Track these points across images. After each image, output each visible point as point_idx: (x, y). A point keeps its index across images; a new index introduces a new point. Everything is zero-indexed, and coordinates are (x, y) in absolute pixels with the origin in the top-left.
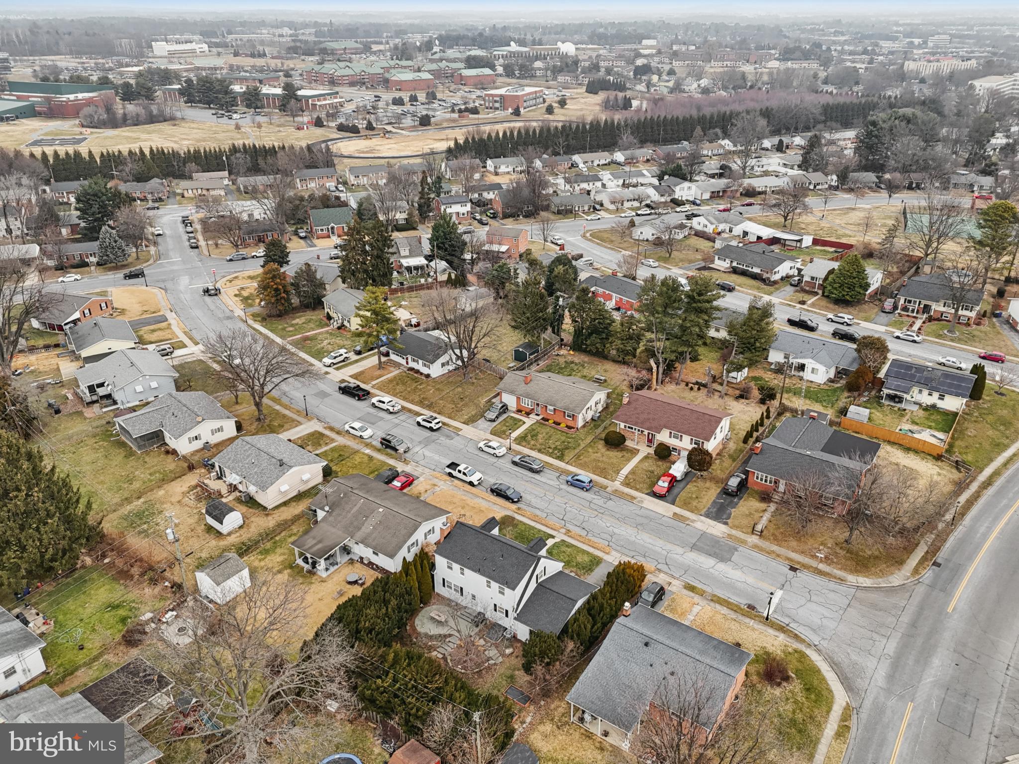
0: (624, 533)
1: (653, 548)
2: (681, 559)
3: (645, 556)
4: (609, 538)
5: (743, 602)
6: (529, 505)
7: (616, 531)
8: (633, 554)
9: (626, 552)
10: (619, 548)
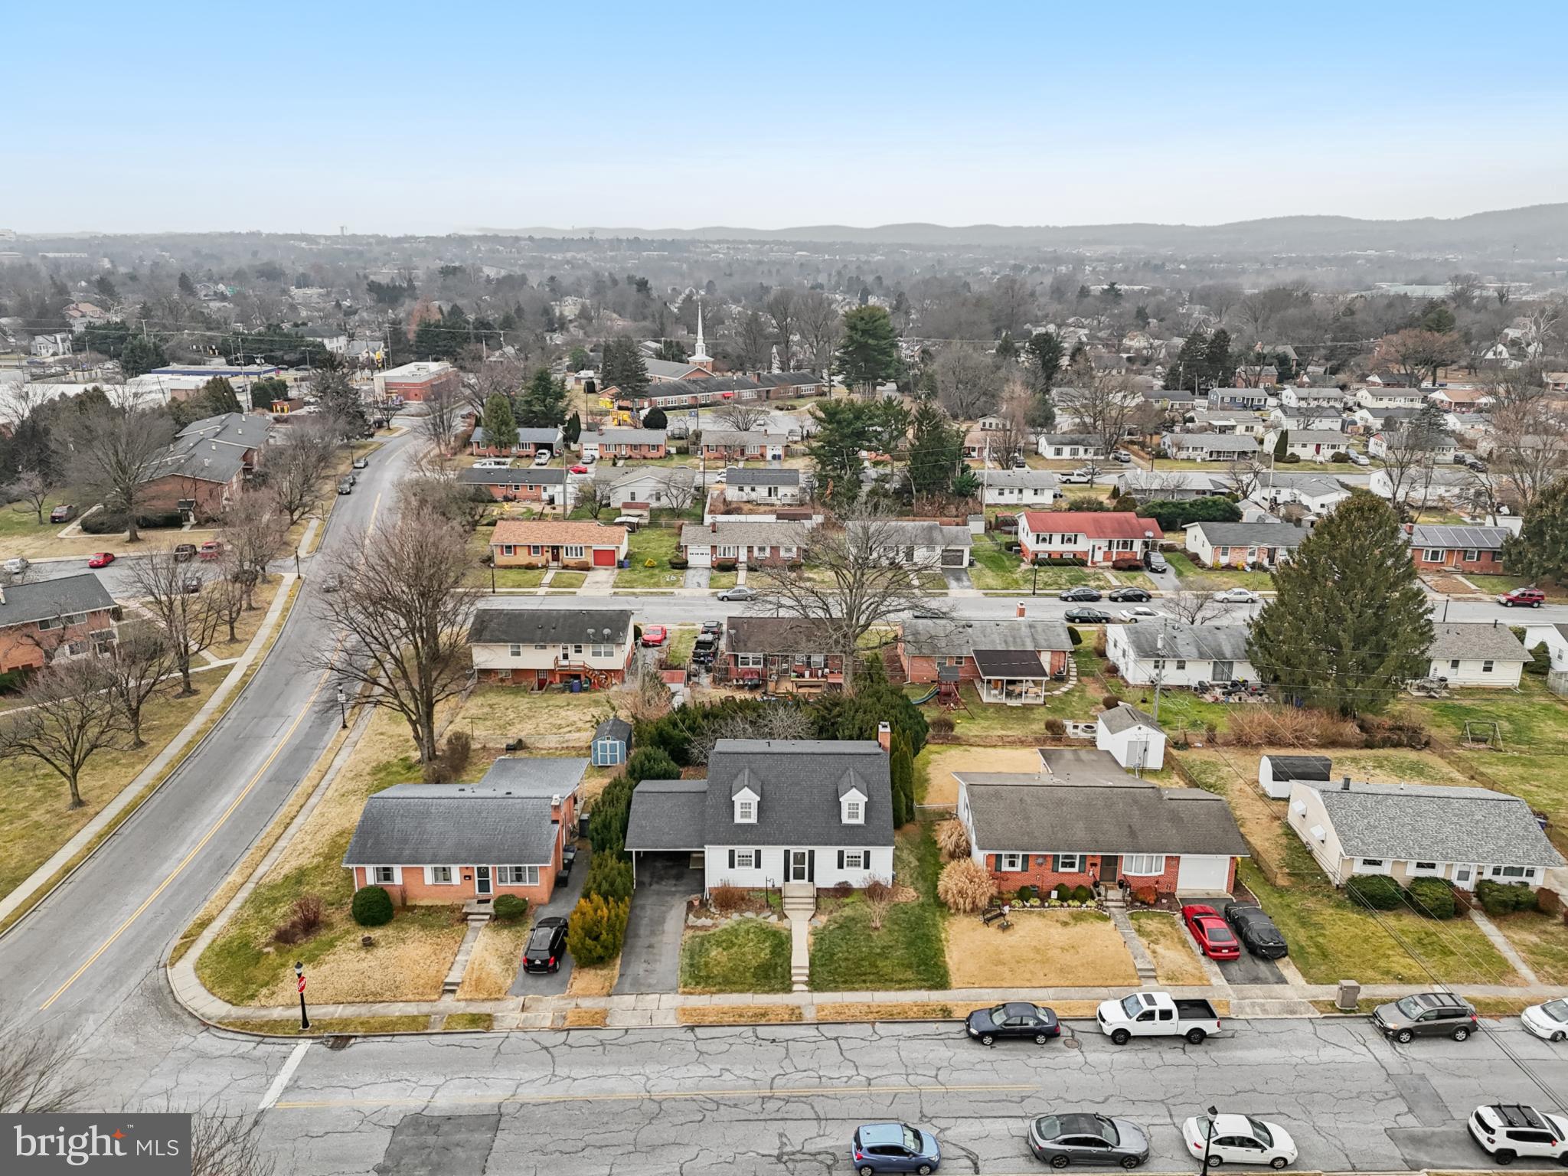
0: (681, 1072)
1: (591, 1071)
2: (518, 1074)
3: (602, 1043)
4: (702, 1046)
5: (358, 1048)
6: (938, 1037)
7: (701, 1071)
8: (630, 1038)
9: (645, 1036)
10: (668, 1035)
